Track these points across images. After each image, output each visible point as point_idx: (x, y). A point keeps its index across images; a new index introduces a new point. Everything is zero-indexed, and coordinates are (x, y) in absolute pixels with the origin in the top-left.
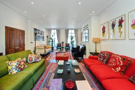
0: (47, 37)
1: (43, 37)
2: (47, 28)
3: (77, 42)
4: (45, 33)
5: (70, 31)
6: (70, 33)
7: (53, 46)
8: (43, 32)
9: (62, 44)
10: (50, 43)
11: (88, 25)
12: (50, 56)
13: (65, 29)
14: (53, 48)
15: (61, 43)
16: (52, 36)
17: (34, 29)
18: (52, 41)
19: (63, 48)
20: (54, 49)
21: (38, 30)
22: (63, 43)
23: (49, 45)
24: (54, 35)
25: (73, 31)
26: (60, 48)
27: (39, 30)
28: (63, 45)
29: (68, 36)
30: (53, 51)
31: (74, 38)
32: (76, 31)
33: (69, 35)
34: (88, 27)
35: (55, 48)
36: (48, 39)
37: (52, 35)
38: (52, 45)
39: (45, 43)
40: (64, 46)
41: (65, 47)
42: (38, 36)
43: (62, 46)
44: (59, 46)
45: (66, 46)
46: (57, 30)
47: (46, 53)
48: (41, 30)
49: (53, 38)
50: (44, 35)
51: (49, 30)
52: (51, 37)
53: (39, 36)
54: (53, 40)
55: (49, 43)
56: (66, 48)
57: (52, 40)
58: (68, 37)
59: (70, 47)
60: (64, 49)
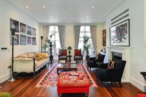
0: (42, 38)
1: (34, 39)
2: (40, 21)
3: (95, 47)
4: (37, 31)
5: (82, 29)
6: (83, 32)
7: (53, 55)
8: (33, 28)
9: (68, 51)
10: (47, 49)
11: (127, 10)
12: (44, 77)
13: (74, 25)
14: (51, 57)
15: (67, 48)
16: (51, 36)
17: (11, 20)
18: (51, 46)
19: (70, 57)
20: (53, 59)
21: (21, 24)
22: (70, 48)
23: (46, 52)
24: (53, 35)
25: (88, 28)
26: (65, 57)
27: (25, 25)
28: (70, 53)
29: (79, 36)
30: (51, 63)
31: (90, 40)
32: (93, 27)
33: (81, 35)
34: (127, 15)
35: (56, 58)
36: (44, 42)
37: (50, 34)
38: (51, 53)
39: (36, 49)
40: (73, 53)
41: (74, 56)
42: (21, 36)
43: (68, 54)
44: (63, 53)
45: (76, 55)
46: (59, 27)
47: (36, 70)
48: (29, 26)
49: (52, 40)
50: (35, 35)
51: (46, 27)
52: (49, 38)
53: (25, 37)
54: (53, 44)
55: (45, 48)
56: (76, 57)
57: (51, 43)
58: (79, 38)
59: (82, 56)
60: (72, 58)
